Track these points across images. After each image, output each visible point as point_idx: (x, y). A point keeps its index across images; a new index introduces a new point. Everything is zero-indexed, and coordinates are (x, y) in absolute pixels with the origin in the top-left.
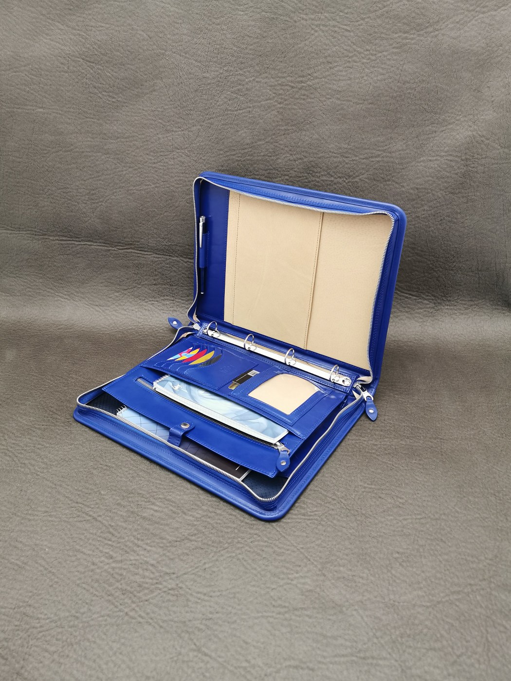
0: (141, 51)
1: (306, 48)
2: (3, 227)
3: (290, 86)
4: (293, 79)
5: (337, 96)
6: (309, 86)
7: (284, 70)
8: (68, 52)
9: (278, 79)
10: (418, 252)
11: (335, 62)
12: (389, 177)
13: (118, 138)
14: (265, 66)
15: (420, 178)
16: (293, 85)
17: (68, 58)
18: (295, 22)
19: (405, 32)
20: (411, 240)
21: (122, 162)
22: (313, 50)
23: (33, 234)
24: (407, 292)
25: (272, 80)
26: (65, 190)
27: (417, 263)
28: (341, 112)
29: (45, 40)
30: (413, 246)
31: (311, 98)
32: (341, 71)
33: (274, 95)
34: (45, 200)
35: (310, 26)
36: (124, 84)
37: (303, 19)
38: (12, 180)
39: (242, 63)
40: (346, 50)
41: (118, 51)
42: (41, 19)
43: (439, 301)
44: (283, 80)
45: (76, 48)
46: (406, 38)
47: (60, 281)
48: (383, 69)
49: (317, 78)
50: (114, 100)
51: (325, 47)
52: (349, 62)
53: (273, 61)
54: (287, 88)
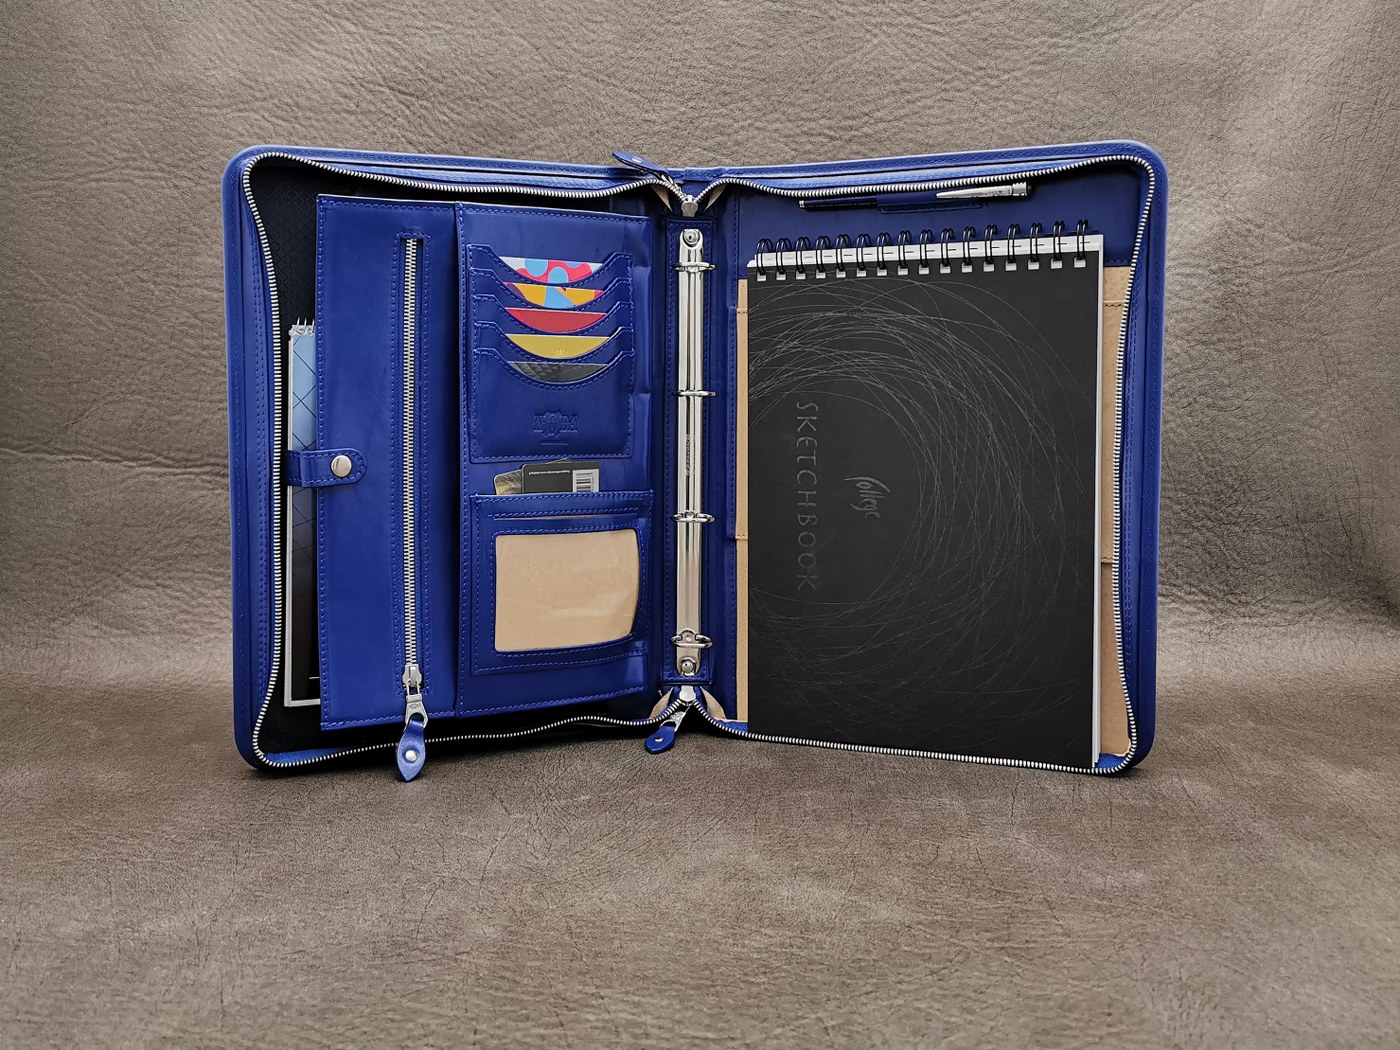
0: (516, 73)
1: (856, 66)
3: (827, 136)
4: (832, 123)
6: (867, 135)
7: (814, 106)
8: (361, 75)
9: (800, 123)
11: (918, 90)
14: (773, 98)
16: (832, 133)
17: (359, 87)
18: (833, 18)
19: (1052, 36)
22: (872, 69)
25: (790, 125)
29: (314, 53)
32: (930, 108)
33: (793, 153)
35: (862, 25)
36: (474, 136)
37: (848, 13)
38: (192, 342)
39: (725, 94)
40: (938, 68)
41: (467, 73)
42: (312, 14)
44: (812, 125)
45: (379, 67)
46: (1055, 45)
48: (1015, 102)
49: (882, 120)
51: (893, 63)
52: (946, 90)
53: (790, 89)
54: (820, 139)
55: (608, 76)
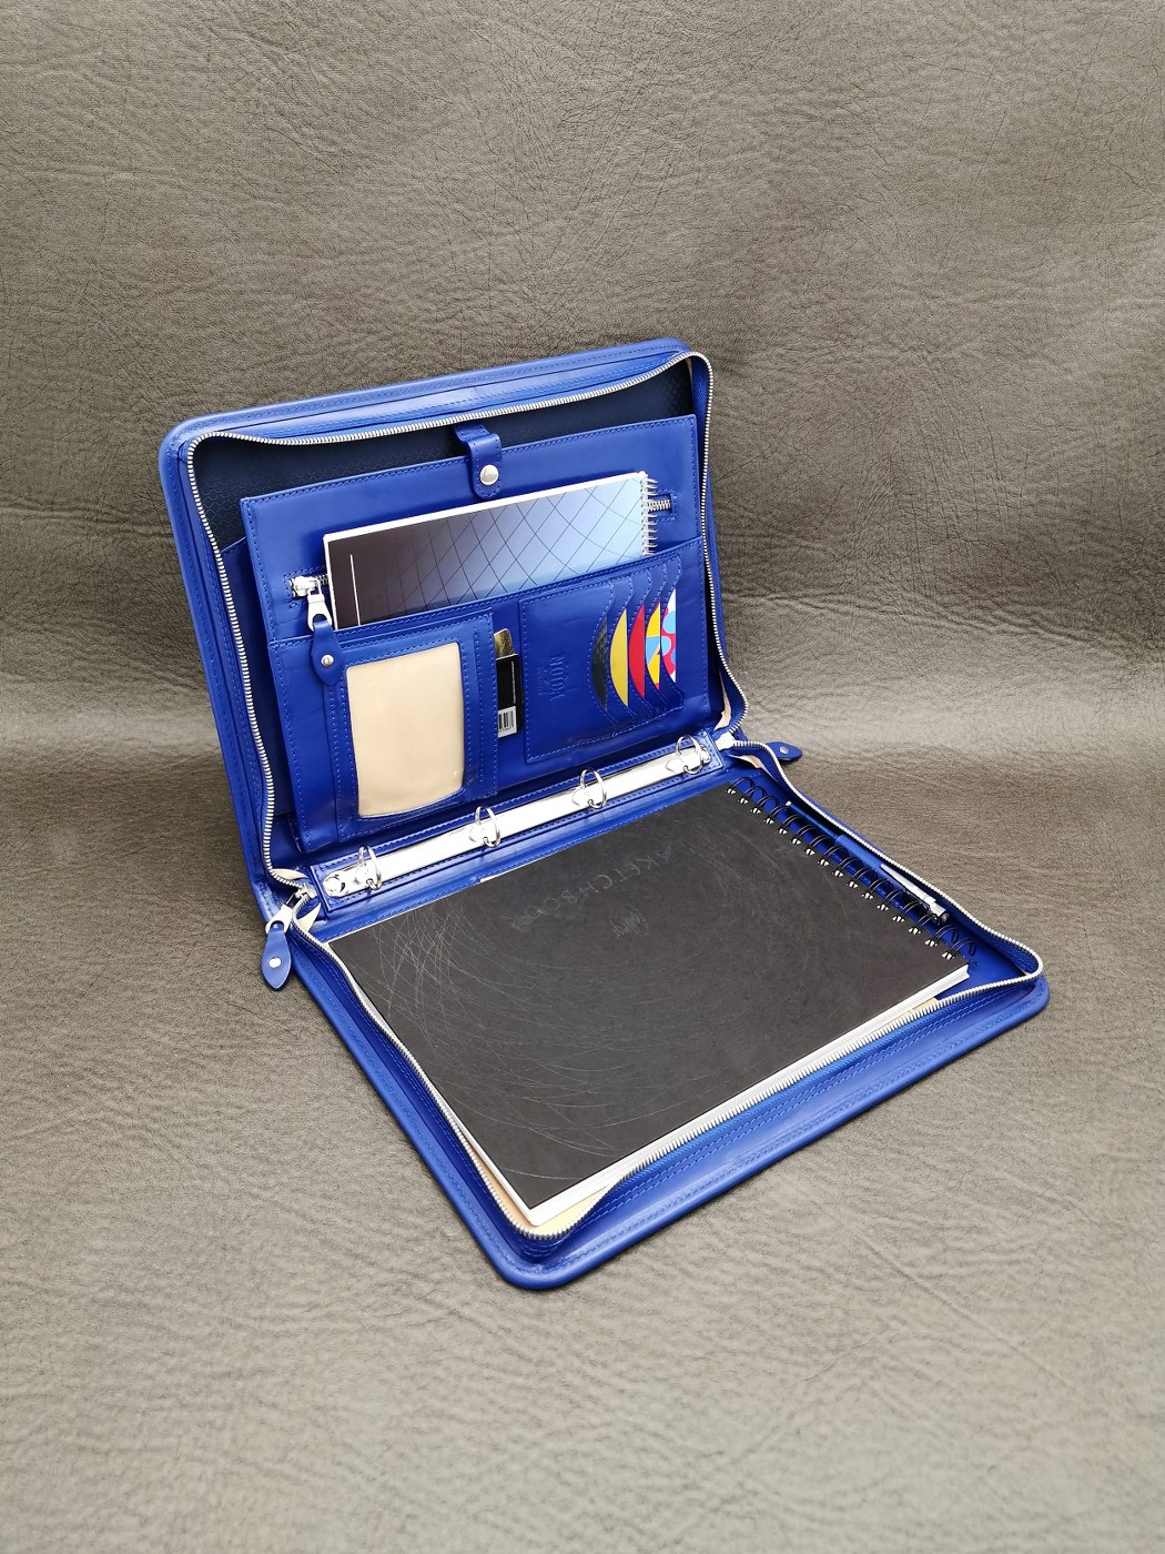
1: (852, 17)
2: (5, 499)
3: (806, 114)
4: (814, 95)
5: (923, 141)
6: (854, 114)
7: (793, 73)
8: (209, 15)
9: (774, 96)
10: (1096, 531)
11: (923, 54)
12: (1034, 347)
13: (341, 253)
14: (745, 60)
15: (1112, 349)
16: (812, 111)
17: (207, 31)
20: (1080, 502)
21: (349, 318)
22: (870, 23)
23: (90, 520)
24: (1060, 629)
25: (761, 98)
26: (185, 398)
27: (1090, 560)
28: (930, 182)
30: (1084, 517)
31: (856, 147)
32: (936, 78)
33: (762, 137)
34: (130, 426)
36: (364, 106)
38: (35, 372)
39: (685, 53)
40: (952, 25)
43: (1138, 650)
44: (789, 99)
47: (167, 641)
48: (1038, 74)
49: (874, 94)
50: (332, 149)
51: (899, 14)
52: (957, 55)
53: (767, 48)
54: (798, 119)
55: (537, 24)
